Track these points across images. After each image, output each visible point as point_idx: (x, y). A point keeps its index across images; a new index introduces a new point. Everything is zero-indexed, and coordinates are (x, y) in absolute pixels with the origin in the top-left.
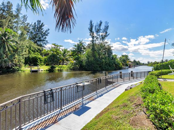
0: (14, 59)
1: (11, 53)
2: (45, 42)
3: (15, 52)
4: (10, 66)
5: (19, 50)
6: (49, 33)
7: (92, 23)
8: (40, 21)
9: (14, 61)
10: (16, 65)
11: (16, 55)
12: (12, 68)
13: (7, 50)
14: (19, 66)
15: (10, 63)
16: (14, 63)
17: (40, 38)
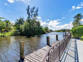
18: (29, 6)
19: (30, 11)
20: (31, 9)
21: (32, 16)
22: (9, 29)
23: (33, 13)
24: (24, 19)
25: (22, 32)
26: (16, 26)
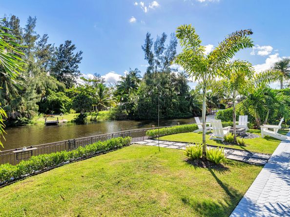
0: (21, 105)
1: (14, 97)
2: (76, 73)
3: (21, 94)
4: (14, 117)
5: (27, 92)
6: (81, 58)
7: (150, 38)
8: (70, 42)
9: (19, 109)
10: (23, 115)
11: (22, 98)
12: (17, 120)
13: (8, 92)
14: (28, 115)
15: (14, 112)
16: (19, 112)
17: (67, 68)
18: (148, 37)
19: (152, 50)
20: (156, 43)
21: (158, 63)
22: (106, 104)
23: (163, 55)
24: (138, 74)
25: (132, 112)
26: (120, 94)
